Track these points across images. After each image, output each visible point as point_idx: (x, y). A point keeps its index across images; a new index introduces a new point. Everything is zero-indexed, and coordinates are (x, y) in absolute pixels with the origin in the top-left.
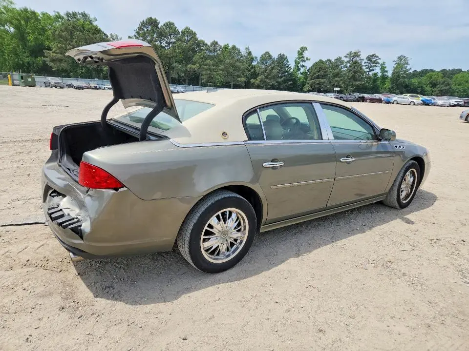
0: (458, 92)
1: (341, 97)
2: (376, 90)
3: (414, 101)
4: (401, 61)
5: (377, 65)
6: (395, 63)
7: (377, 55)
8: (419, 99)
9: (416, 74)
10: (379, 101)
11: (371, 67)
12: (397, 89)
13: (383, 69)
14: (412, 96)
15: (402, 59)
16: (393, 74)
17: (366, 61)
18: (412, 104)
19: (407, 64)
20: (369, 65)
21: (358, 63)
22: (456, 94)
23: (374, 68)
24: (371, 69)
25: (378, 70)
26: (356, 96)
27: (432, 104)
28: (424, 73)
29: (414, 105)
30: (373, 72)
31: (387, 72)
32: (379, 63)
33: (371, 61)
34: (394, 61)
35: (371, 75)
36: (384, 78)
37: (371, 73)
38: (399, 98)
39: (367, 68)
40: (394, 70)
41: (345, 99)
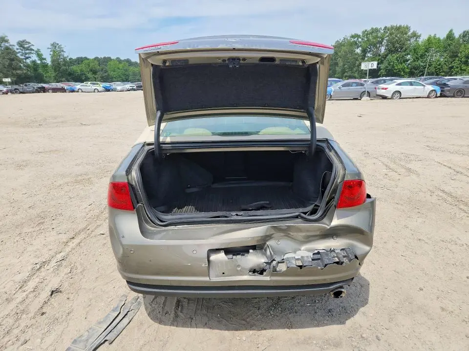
0: (115, 78)
1: (16, 89)
2: (40, 79)
3: (98, 88)
4: (56, 49)
5: (32, 52)
6: (50, 50)
7: (27, 41)
8: (101, 86)
9: (72, 62)
10: (63, 90)
11: (26, 54)
12: (62, 77)
13: (39, 55)
14: (94, 84)
15: (56, 47)
16: (53, 61)
17: (18, 47)
18: (96, 91)
19: (63, 51)
20: (23, 52)
21: (10, 49)
22: (114, 79)
23: (30, 55)
24: (27, 56)
25: (34, 57)
26: (35, 87)
27: (112, 90)
28: (80, 60)
29: (98, 91)
30: (31, 59)
31: (45, 59)
32: (33, 50)
33: (24, 48)
34: (48, 48)
35: (29, 63)
36: (45, 66)
37: (28, 61)
38: (82, 86)
39: (22, 55)
40: (52, 57)
41: (21, 90)
